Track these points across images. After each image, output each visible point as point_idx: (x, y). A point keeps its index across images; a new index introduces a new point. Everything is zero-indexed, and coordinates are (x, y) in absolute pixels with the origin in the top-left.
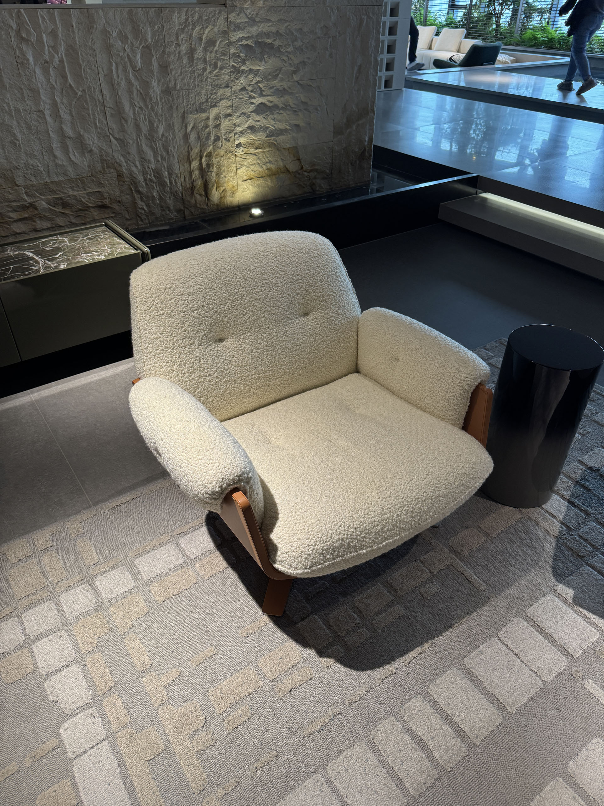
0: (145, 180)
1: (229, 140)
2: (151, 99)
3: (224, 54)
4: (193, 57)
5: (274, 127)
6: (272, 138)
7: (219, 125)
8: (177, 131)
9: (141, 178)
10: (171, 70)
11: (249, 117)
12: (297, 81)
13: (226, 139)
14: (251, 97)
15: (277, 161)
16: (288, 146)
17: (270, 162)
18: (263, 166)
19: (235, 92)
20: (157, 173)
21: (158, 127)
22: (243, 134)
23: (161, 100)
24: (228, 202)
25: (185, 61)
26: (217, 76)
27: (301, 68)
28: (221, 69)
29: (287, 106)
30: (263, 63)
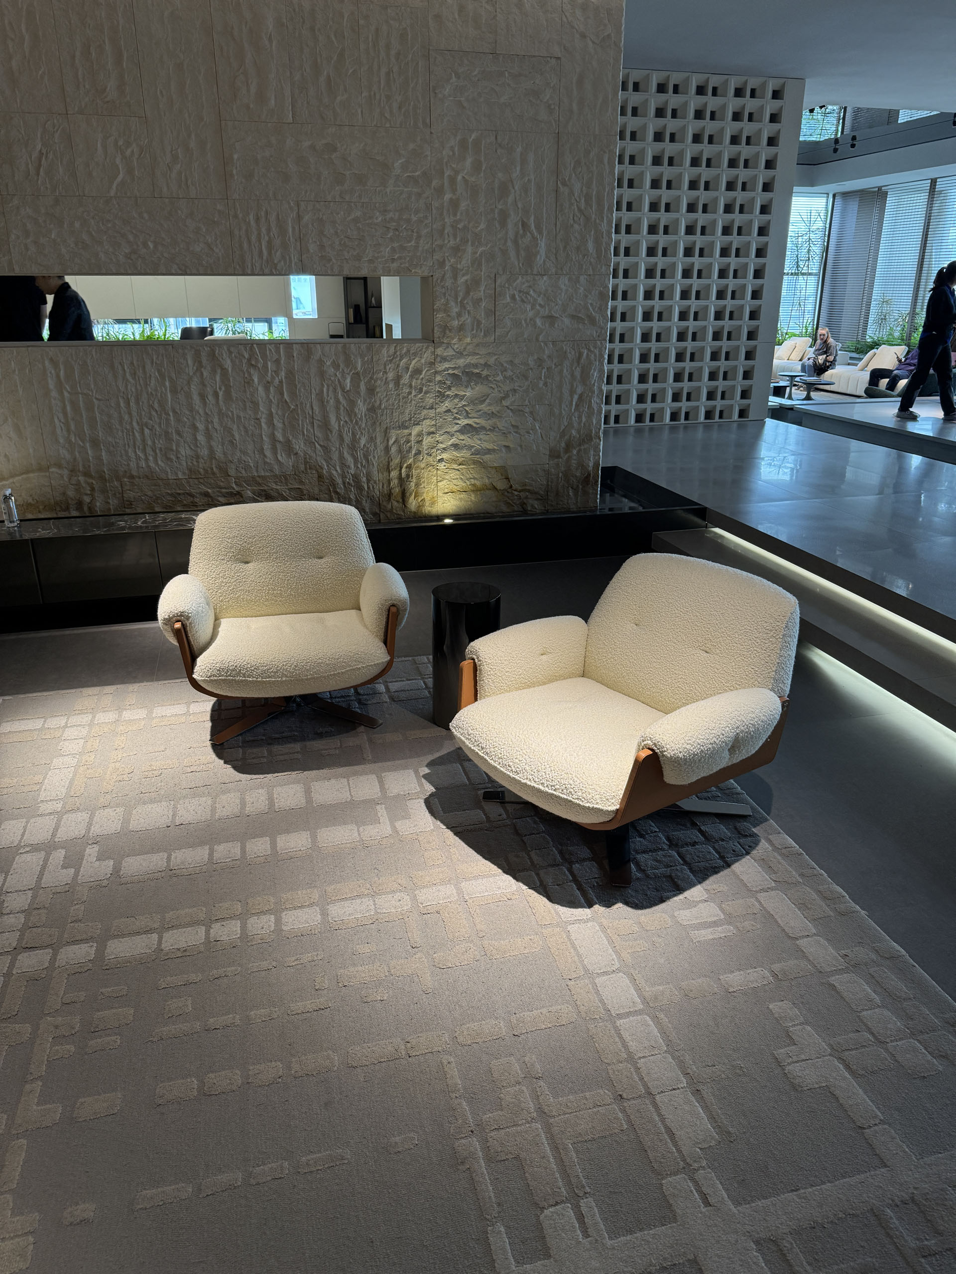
0: (344, 483)
1: (431, 455)
2: (356, 415)
3: (430, 381)
4: (399, 383)
5: (481, 446)
6: (478, 456)
7: (422, 441)
8: (378, 443)
9: (339, 481)
10: (377, 393)
11: (452, 435)
12: (507, 406)
13: (427, 454)
14: (455, 418)
15: (483, 478)
16: (495, 465)
17: (475, 478)
18: (466, 481)
19: (439, 413)
20: (356, 477)
21: (360, 438)
22: (446, 450)
23: (365, 416)
24: (426, 512)
25: (391, 385)
26: (421, 399)
27: (511, 395)
28: (426, 393)
29: (494, 428)
30: (469, 389)
